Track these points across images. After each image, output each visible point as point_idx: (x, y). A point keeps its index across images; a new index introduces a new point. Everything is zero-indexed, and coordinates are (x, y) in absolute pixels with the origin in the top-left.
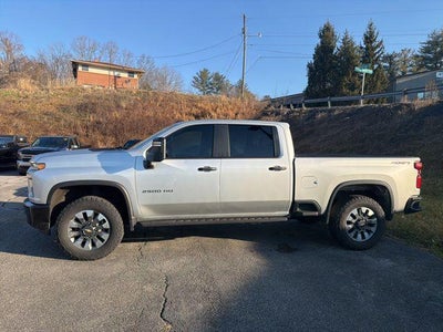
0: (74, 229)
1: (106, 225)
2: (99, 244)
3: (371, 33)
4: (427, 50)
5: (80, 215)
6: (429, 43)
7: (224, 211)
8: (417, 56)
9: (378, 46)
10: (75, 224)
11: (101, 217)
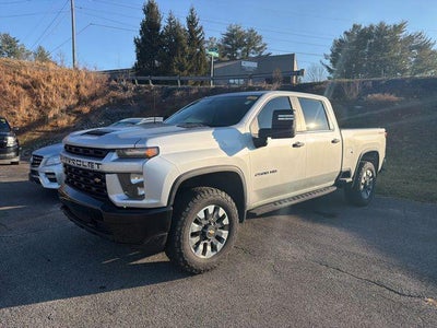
0: (194, 235)
1: (226, 221)
2: (219, 246)
3: (193, 18)
4: (226, 42)
5: (201, 215)
6: (227, 35)
7: (305, 186)
8: (219, 45)
9: (199, 31)
10: (196, 227)
11: (222, 212)
